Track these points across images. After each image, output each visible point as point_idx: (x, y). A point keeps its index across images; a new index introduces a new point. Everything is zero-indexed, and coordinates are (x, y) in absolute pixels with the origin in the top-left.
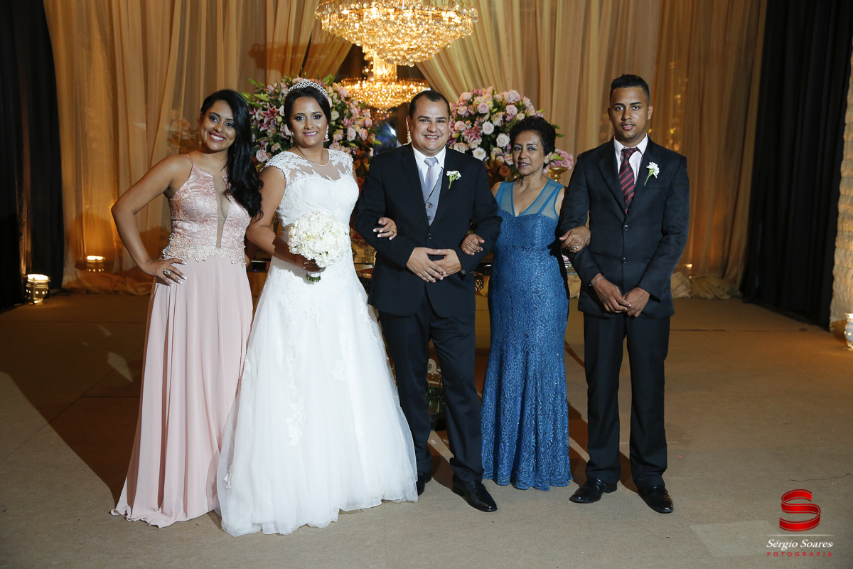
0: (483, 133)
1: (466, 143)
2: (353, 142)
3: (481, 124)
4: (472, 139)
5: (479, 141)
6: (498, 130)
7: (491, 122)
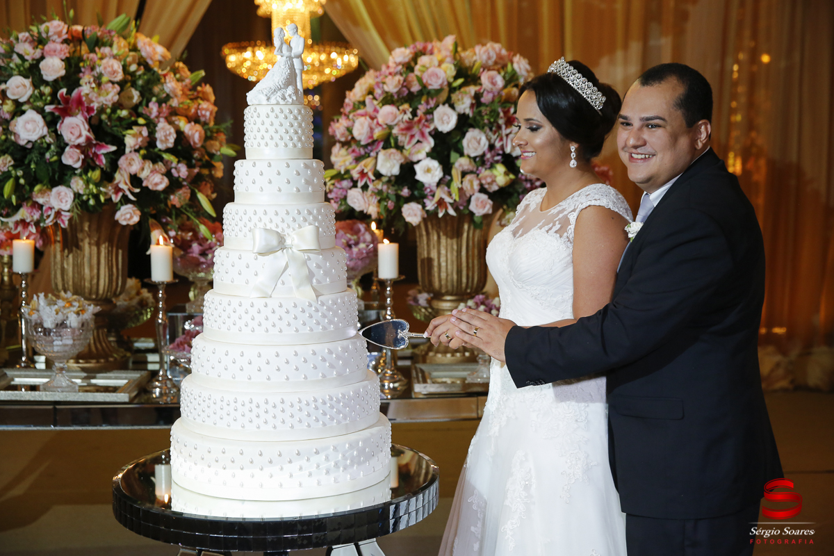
0: (436, 129)
1: (400, 148)
2: (168, 150)
3: (430, 112)
4: (415, 140)
5: (430, 143)
6: (464, 123)
7: (452, 107)
